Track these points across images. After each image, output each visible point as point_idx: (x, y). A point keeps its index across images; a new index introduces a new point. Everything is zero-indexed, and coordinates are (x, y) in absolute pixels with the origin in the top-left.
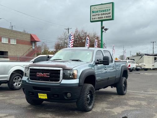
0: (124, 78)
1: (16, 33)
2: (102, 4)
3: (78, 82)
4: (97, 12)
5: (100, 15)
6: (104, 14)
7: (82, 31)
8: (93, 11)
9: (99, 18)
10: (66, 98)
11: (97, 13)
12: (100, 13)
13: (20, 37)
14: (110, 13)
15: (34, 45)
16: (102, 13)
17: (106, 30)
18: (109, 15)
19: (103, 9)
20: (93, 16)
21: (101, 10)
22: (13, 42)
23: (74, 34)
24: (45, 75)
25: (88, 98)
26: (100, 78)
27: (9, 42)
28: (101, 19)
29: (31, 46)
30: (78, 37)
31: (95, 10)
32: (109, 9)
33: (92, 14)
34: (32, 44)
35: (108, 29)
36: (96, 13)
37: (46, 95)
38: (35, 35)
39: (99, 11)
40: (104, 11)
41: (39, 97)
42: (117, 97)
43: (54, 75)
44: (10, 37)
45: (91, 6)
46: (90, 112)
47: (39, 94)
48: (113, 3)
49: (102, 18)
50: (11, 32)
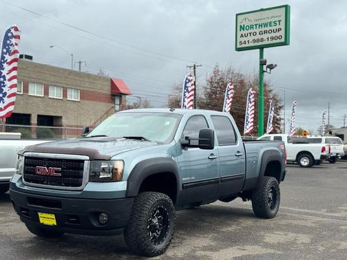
0: (272, 179)
1: (80, 77)
2: (262, 10)
3: (125, 189)
4: (252, 27)
5: (258, 33)
6: (265, 32)
7: (230, 71)
8: (241, 26)
9: (254, 41)
10: (95, 225)
11: (252, 31)
12: (258, 31)
13: (87, 86)
14: (279, 30)
15: (117, 101)
16: (263, 29)
17: (271, 67)
18: (277, 34)
19: (264, 21)
20: (242, 36)
21: (260, 22)
22: (73, 96)
23: (211, 78)
24: (53, 171)
25: (155, 226)
26: (193, 178)
27: (65, 95)
28: (260, 43)
29: (113, 105)
30: (218, 83)
31: (247, 23)
32: (277, 19)
33: (239, 34)
34: (113, 101)
35: (276, 65)
36: (250, 31)
37: (53, 216)
38: (121, 81)
39: (256, 25)
40: (266, 25)
41: (42, 221)
42: (249, 222)
43: (71, 170)
44: (68, 85)
45: (237, 15)
46: (158, 258)
47: (40, 214)
48: (287, 7)
49: (262, 40)
50: (69, 74)
